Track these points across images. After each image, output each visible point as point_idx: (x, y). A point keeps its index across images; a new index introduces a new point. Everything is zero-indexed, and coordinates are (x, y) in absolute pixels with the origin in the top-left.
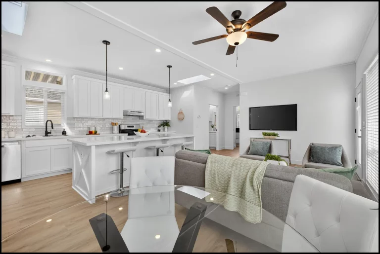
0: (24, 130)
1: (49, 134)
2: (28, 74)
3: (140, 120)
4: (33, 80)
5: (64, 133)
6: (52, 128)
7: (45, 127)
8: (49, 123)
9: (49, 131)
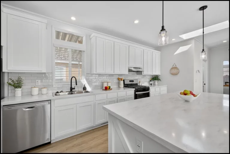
0: (54, 86)
1: (73, 90)
2: (58, 33)
3: (138, 76)
4: (61, 39)
5: (84, 88)
6: (76, 85)
7: (70, 83)
8: (74, 79)
9: (73, 87)
